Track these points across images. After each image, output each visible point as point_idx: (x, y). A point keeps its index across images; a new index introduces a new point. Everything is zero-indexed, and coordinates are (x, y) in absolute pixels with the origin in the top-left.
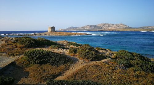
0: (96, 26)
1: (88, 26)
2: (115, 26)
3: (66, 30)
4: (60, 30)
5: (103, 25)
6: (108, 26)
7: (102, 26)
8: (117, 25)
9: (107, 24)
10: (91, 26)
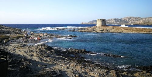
0: (121, 20)
1: (112, 19)
2: (144, 19)
3: (90, 24)
4: (83, 23)
5: (130, 19)
6: (135, 19)
7: (128, 20)
8: (145, 18)
9: (134, 17)
10: (115, 20)
